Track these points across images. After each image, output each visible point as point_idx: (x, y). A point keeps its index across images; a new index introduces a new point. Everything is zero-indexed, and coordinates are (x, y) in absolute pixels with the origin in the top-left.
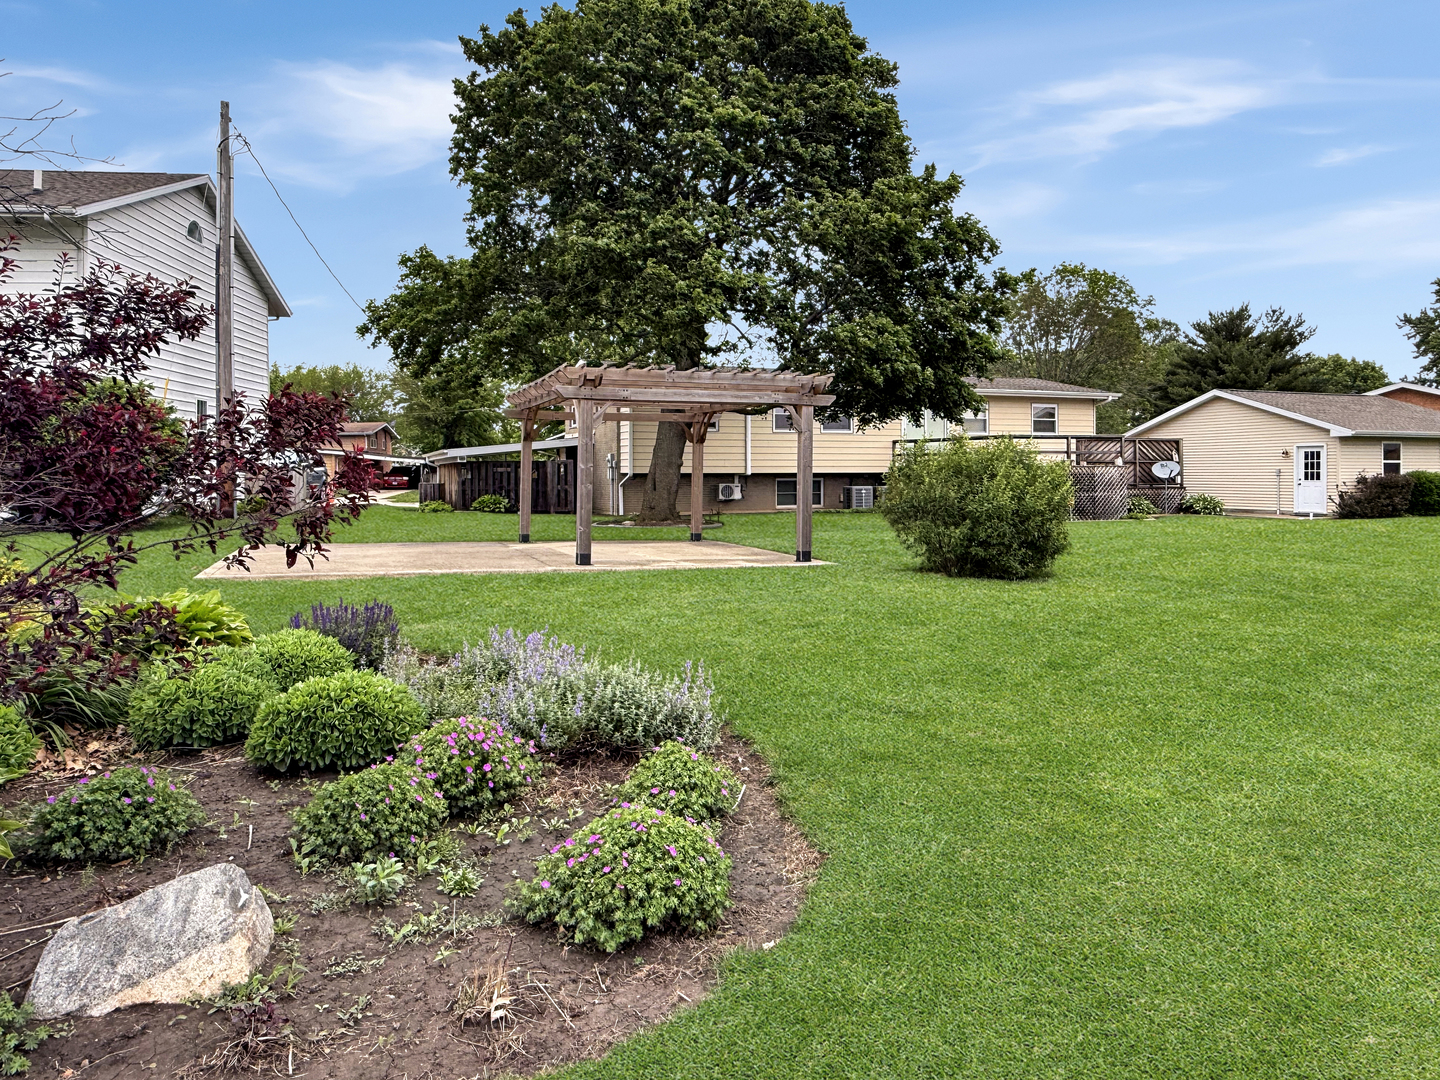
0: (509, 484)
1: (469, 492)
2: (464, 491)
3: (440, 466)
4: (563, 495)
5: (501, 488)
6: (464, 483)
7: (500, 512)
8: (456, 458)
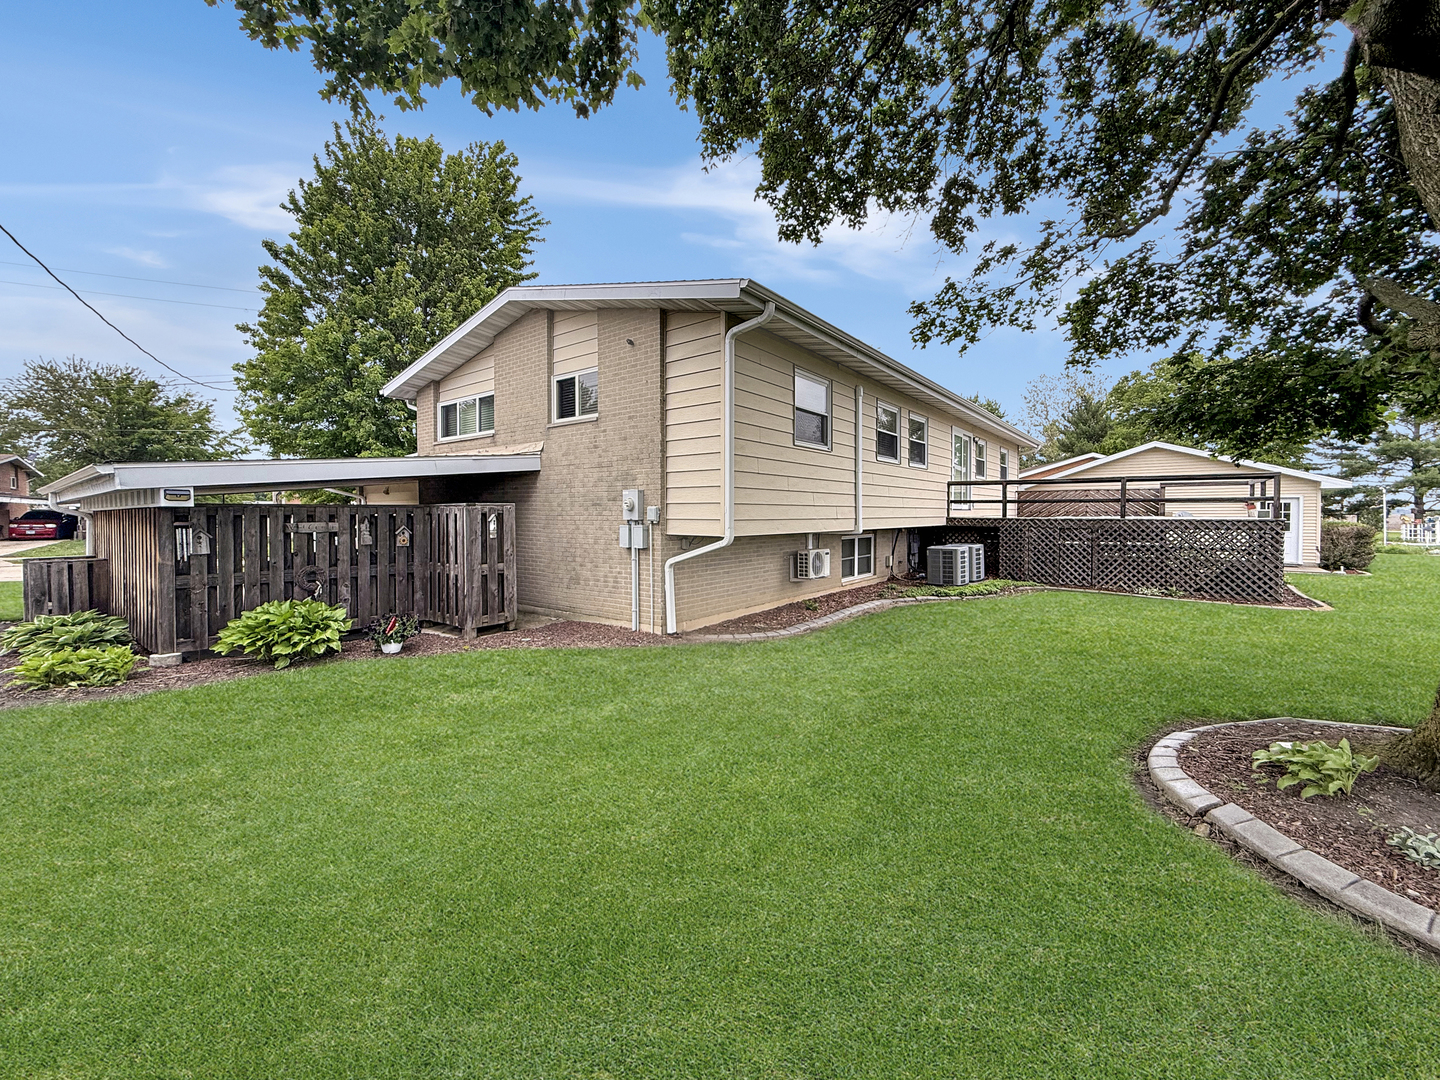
0: (334, 563)
1: (199, 594)
2: (183, 595)
3: (94, 516)
4: (493, 587)
5: (312, 576)
6: (181, 569)
7: (330, 653)
8: (153, 492)
